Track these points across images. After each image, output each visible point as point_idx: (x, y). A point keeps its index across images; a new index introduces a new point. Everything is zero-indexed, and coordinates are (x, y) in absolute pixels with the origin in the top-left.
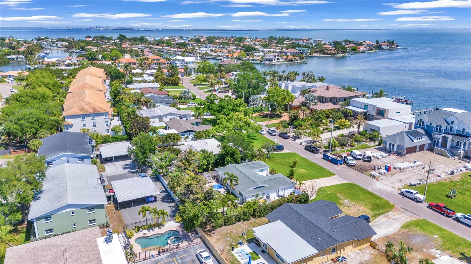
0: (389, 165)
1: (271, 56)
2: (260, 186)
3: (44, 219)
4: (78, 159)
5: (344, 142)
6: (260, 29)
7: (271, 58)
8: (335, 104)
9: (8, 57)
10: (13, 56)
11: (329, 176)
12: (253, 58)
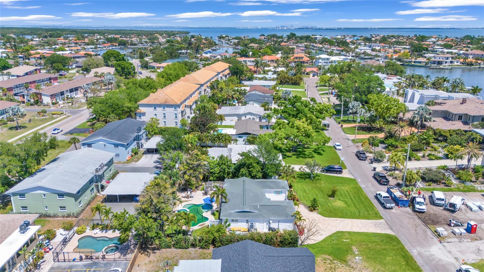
0: (472, 223)
1: (441, 58)
2: (245, 210)
3: (20, 195)
4: (113, 146)
5: (433, 177)
6: (466, 27)
7: (441, 60)
8: (465, 123)
9: (180, 51)
10: (183, 51)
11: (369, 219)
12: (415, 59)
